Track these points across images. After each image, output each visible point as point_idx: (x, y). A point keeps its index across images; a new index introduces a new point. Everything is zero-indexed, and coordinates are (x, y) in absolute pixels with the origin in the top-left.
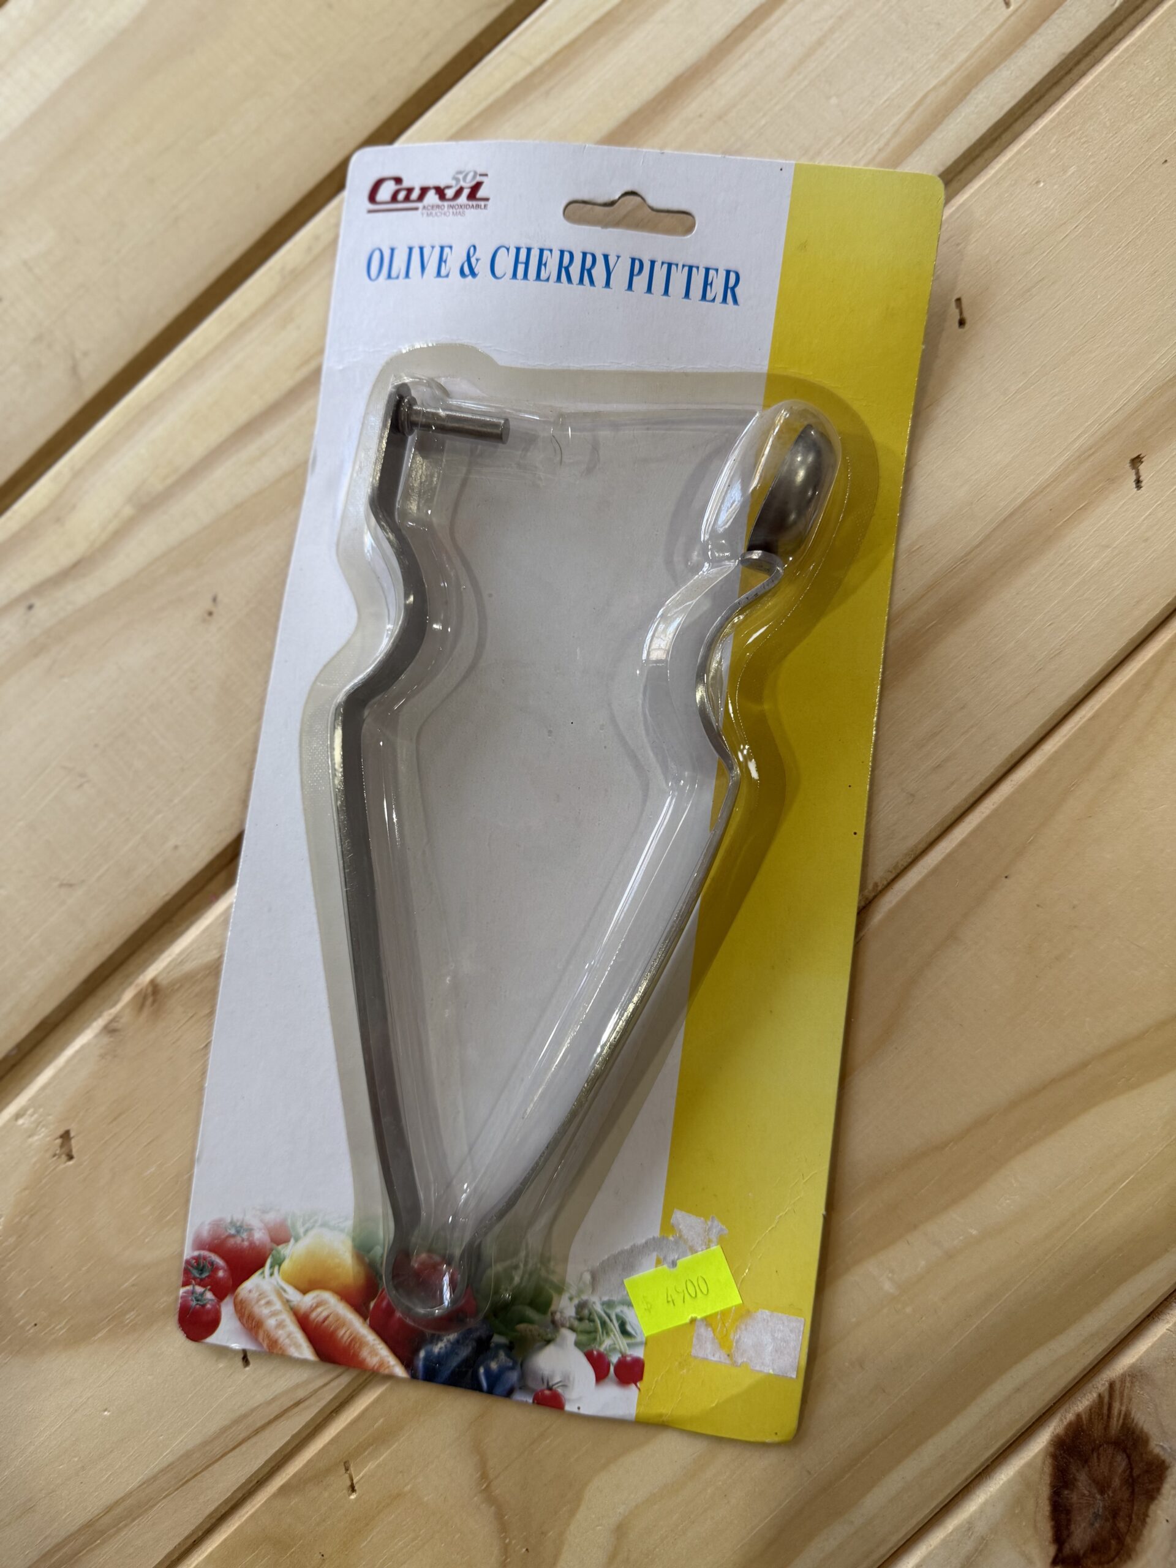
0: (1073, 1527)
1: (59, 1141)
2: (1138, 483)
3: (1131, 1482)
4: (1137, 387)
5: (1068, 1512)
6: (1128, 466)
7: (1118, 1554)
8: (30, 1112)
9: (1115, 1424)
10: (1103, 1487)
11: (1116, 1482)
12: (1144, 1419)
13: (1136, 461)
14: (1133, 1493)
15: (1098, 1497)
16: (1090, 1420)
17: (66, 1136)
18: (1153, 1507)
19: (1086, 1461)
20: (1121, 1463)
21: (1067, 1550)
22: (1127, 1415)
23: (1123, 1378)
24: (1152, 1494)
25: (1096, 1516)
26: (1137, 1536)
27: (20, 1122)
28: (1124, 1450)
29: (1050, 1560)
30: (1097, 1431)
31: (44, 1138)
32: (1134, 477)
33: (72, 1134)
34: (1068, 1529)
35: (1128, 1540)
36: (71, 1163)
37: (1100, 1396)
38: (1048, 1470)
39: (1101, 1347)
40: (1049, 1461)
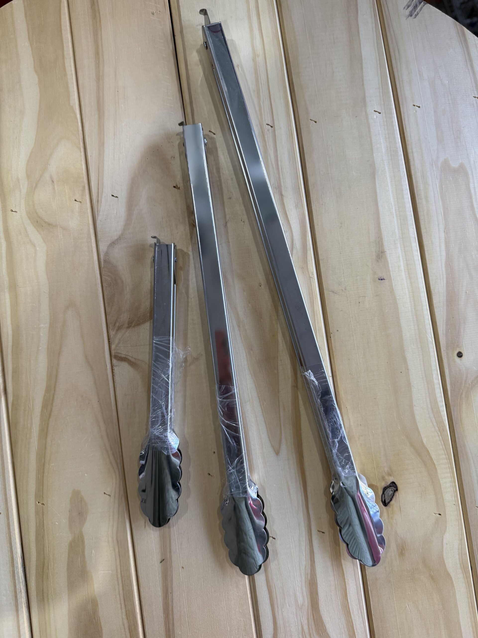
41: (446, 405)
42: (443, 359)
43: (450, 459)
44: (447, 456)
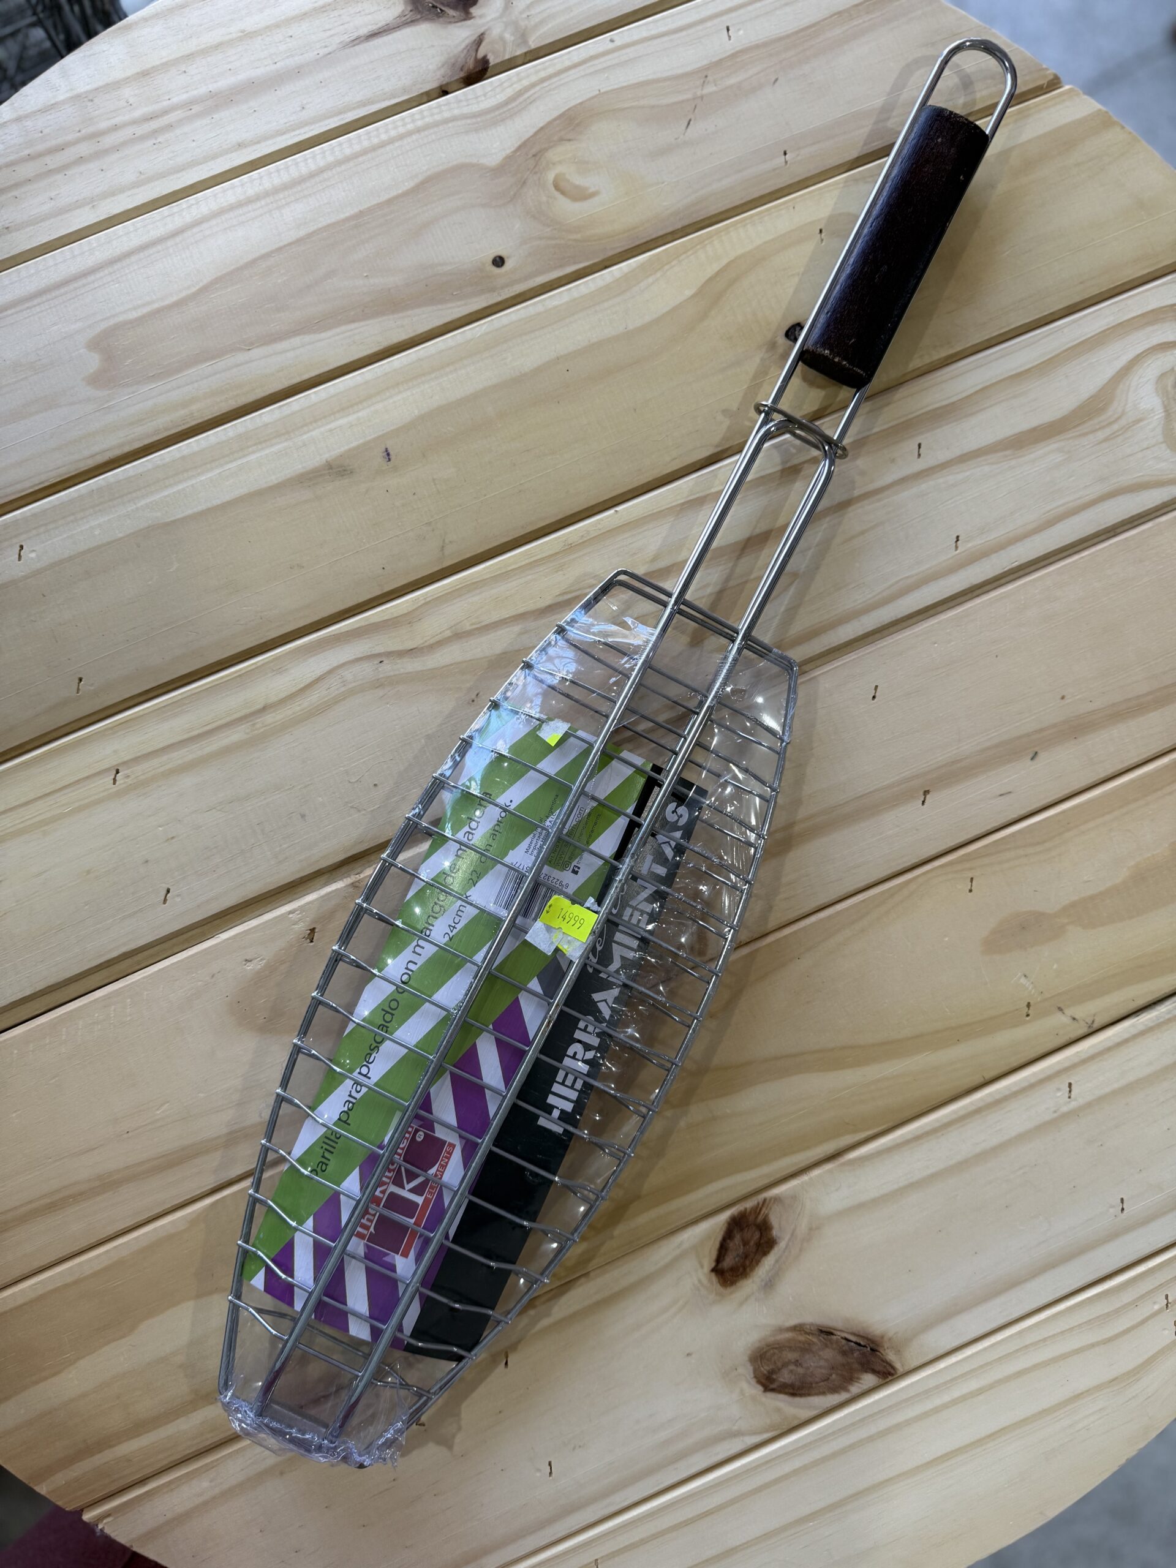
0: (726, 1257)
1: (309, 931)
2: (923, 802)
3: (758, 1245)
4: (940, 758)
5: (726, 1250)
6: (922, 793)
7: (741, 1274)
8: (299, 912)
9: (760, 1218)
10: (745, 1243)
11: (752, 1243)
12: (774, 1220)
13: (926, 793)
14: (757, 1250)
15: (742, 1247)
16: (750, 1212)
17: (313, 930)
18: (763, 1259)
19: (742, 1230)
20: (757, 1235)
21: (720, 1266)
22: (767, 1216)
23: (771, 1199)
24: (765, 1253)
25: (738, 1255)
26: (752, 1269)
27: (291, 916)
28: (760, 1230)
29: (710, 1269)
30: (751, 1219)
31: (301, 928)
32: (923, 799)
33: (316, 930)
34: (724, 1256)
35: (748, 1270)
36: (312, 944)
37: (758, 1204)
38: (724, 1229)
39: (766, 1181)
40: (726, 1225)
41: (606, 267)
42: (517, 293)
43: (709, 236)
44: (706, 242)
